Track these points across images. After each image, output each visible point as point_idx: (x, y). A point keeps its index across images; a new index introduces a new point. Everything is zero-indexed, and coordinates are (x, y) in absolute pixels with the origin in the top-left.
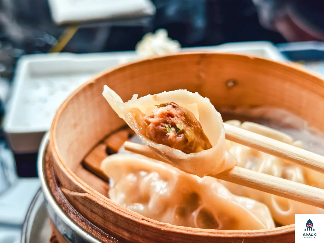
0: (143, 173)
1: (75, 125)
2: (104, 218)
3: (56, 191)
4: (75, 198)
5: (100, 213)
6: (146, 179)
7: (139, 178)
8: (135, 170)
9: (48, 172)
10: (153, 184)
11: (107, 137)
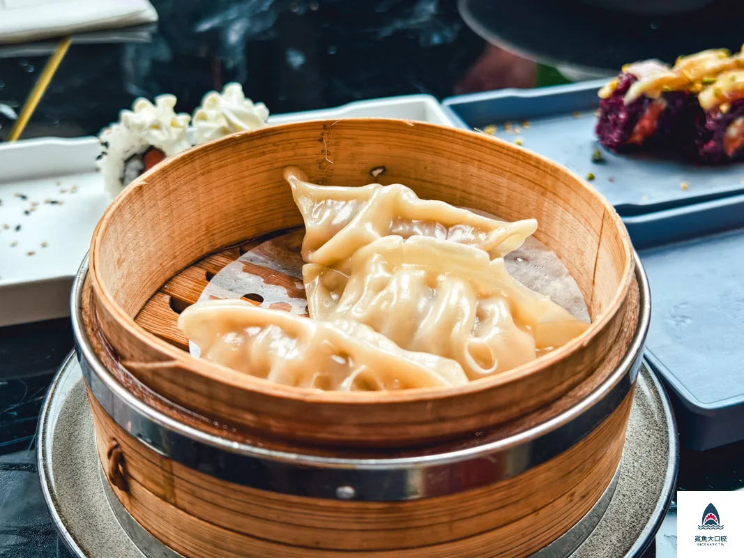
0: (252, 331)
1: (120, 262)
2: (210, 397)
3: (117, 368)
4: (155, 372)
5: (203, 388)
6: (261, 338)
7: (248, 339)
8: (237, 326)
9: (95, 341)
10: (273, 345)
11: (169, 281)
